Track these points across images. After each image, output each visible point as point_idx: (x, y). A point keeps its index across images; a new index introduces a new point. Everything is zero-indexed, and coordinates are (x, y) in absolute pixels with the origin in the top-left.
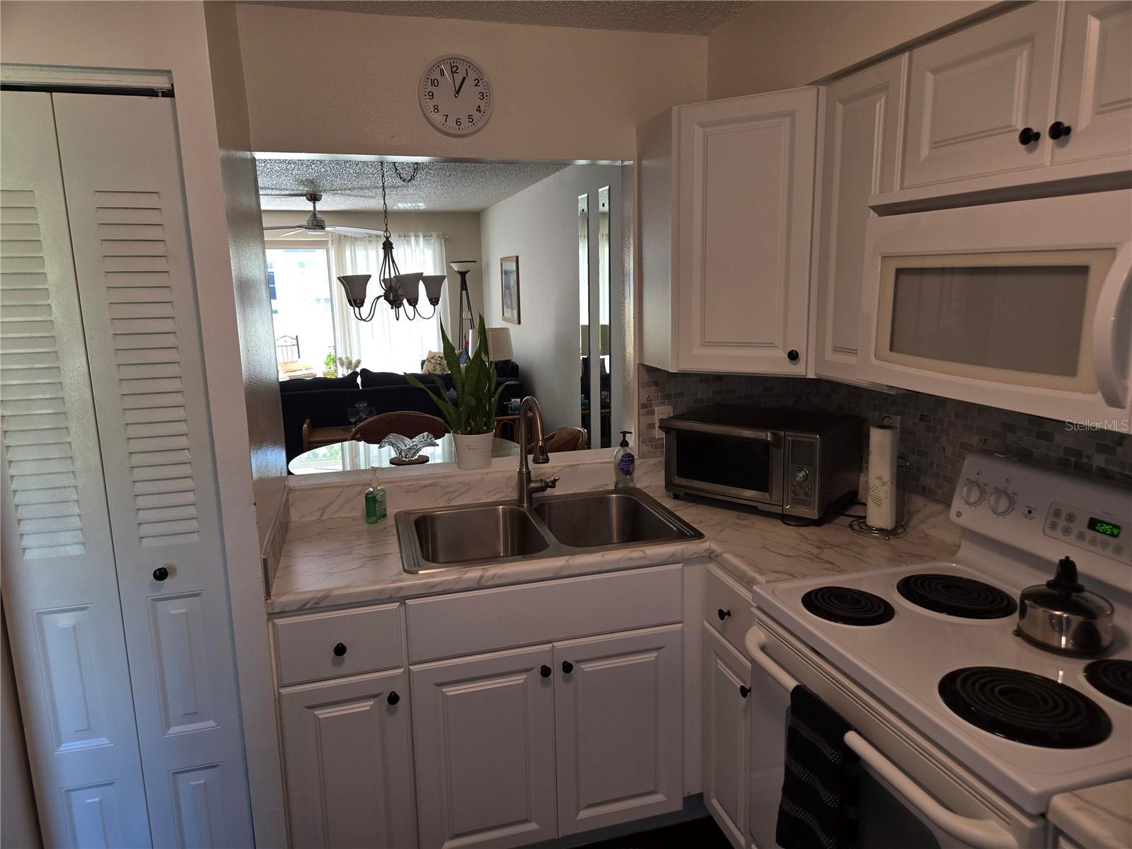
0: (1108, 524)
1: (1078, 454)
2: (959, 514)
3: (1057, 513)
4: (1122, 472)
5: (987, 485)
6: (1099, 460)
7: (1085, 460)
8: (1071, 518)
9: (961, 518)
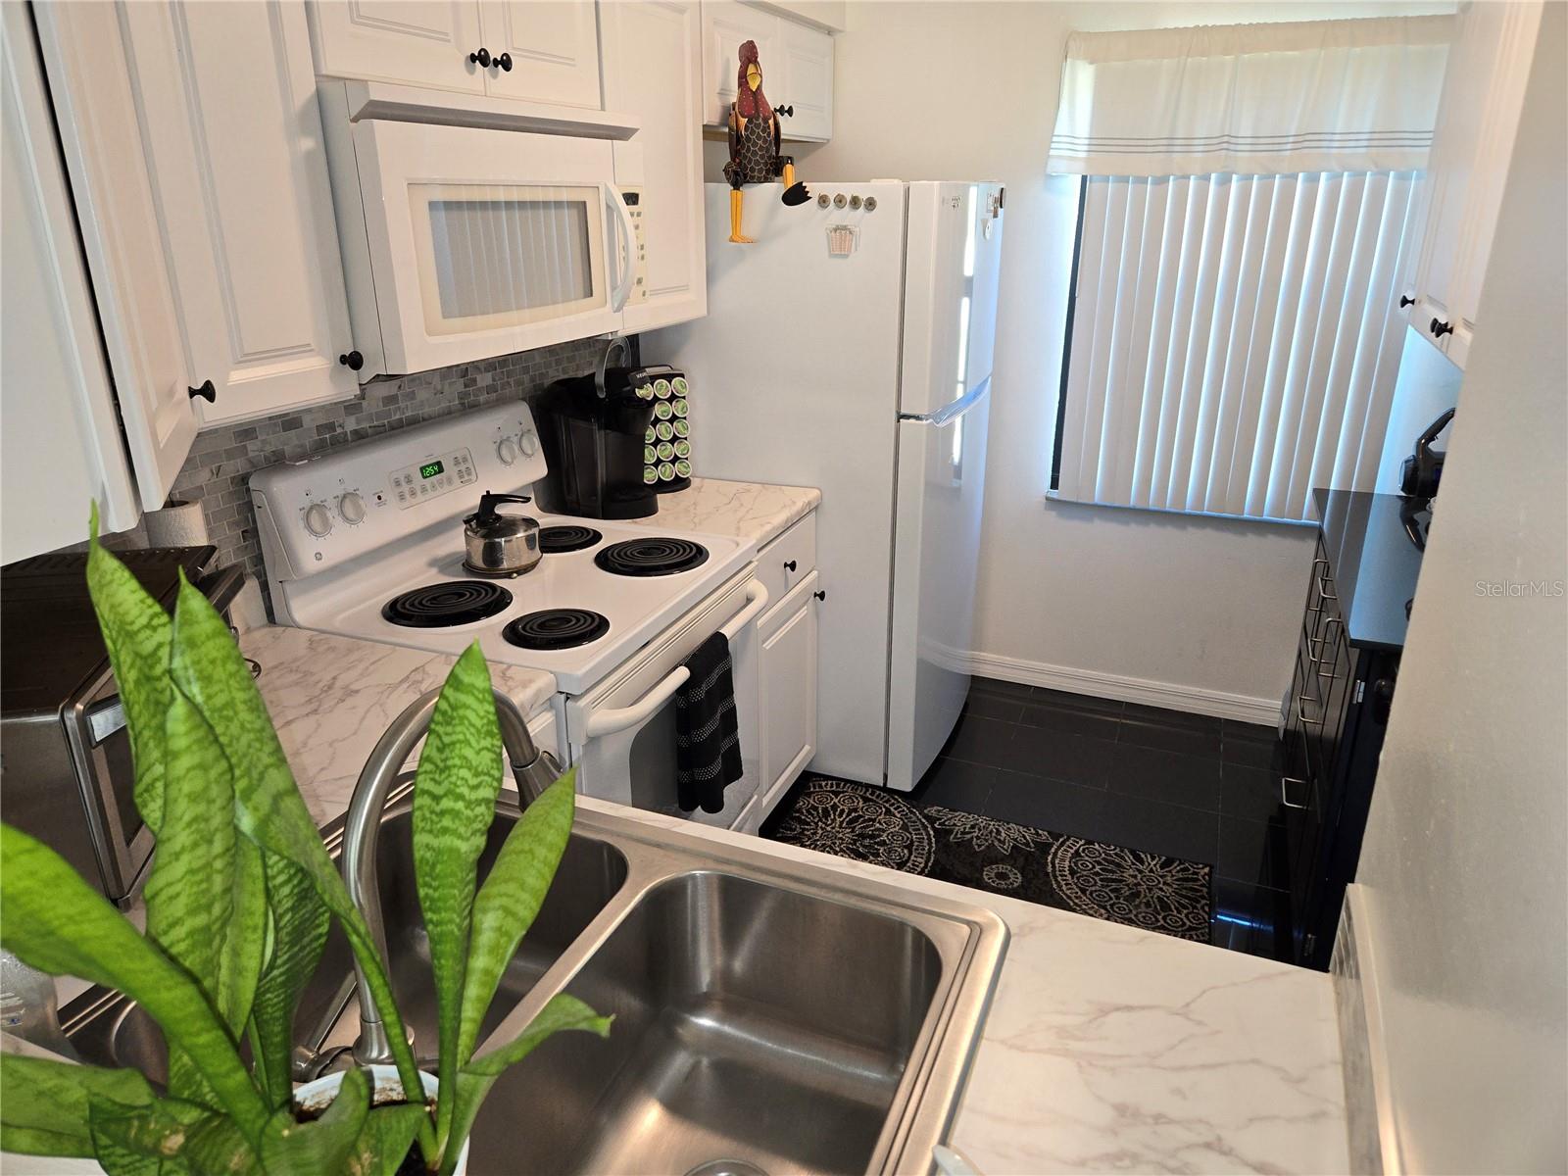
0: (428, 466)
1: (331, 427)
2: (318, 556)
3: (398, 483)
4: (372, 425)
5: (325, 501)
6: (351, 424)
7: (339, 430)
8: (409, 480)
9: (323, 560)
